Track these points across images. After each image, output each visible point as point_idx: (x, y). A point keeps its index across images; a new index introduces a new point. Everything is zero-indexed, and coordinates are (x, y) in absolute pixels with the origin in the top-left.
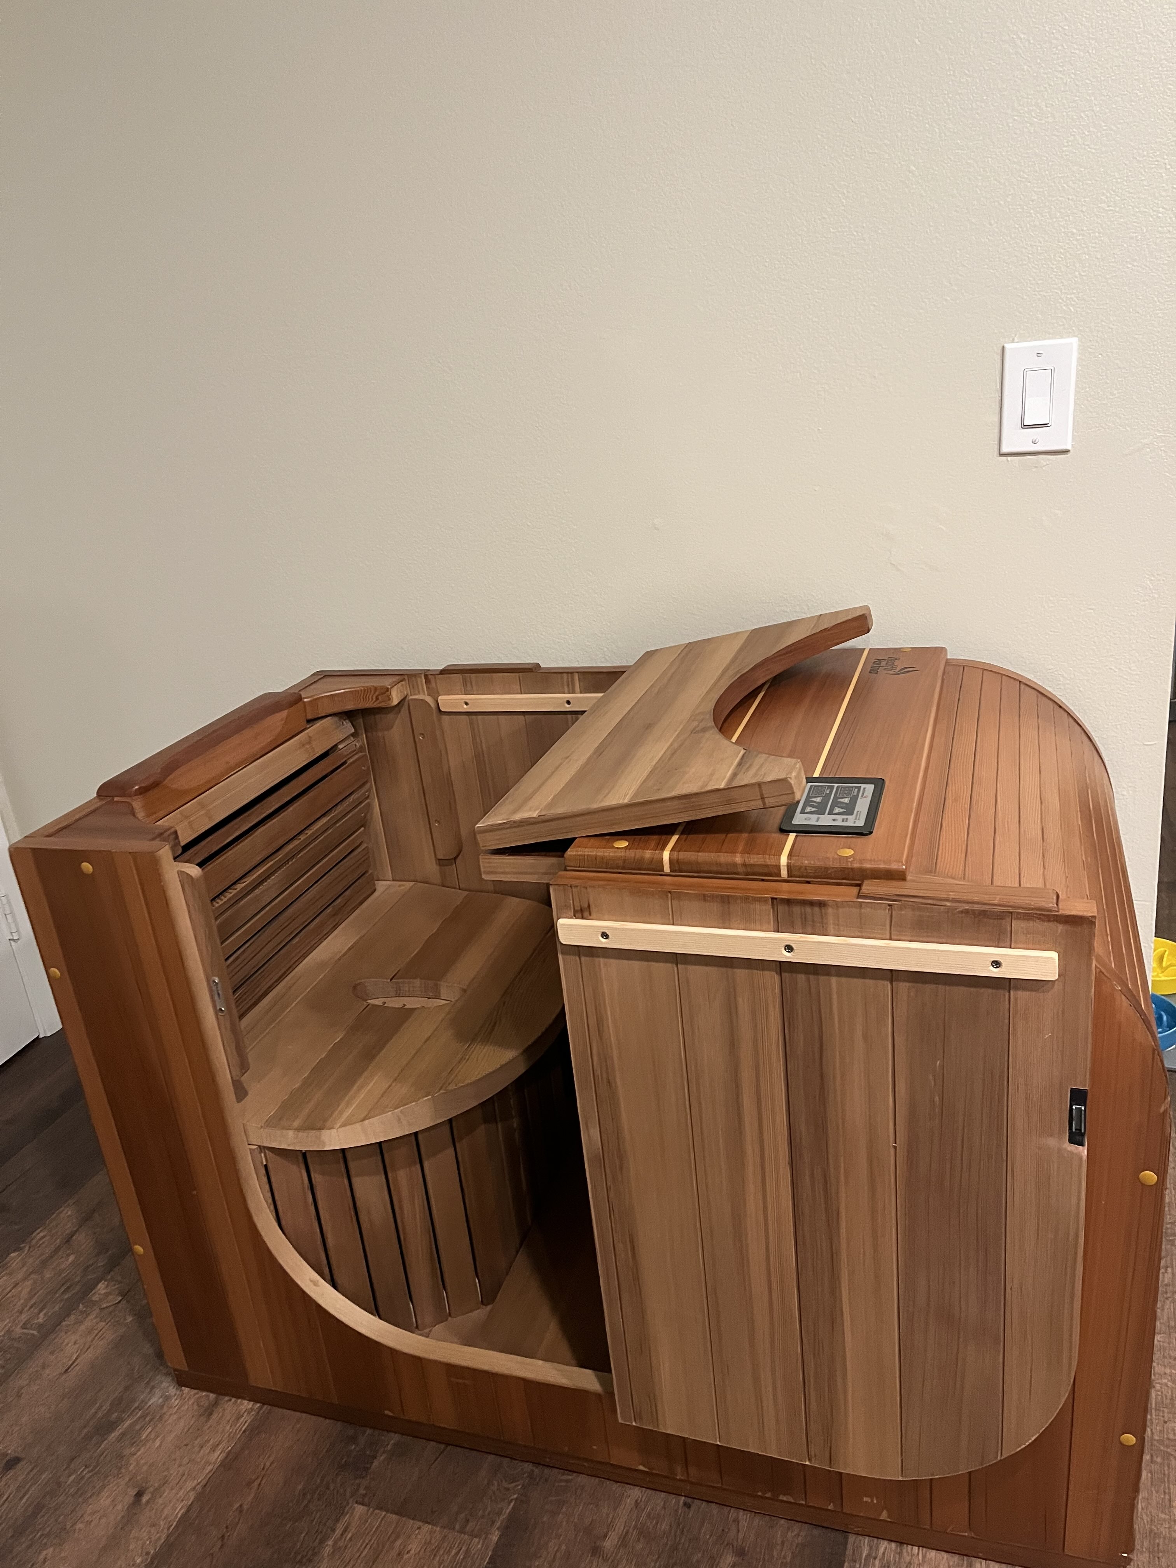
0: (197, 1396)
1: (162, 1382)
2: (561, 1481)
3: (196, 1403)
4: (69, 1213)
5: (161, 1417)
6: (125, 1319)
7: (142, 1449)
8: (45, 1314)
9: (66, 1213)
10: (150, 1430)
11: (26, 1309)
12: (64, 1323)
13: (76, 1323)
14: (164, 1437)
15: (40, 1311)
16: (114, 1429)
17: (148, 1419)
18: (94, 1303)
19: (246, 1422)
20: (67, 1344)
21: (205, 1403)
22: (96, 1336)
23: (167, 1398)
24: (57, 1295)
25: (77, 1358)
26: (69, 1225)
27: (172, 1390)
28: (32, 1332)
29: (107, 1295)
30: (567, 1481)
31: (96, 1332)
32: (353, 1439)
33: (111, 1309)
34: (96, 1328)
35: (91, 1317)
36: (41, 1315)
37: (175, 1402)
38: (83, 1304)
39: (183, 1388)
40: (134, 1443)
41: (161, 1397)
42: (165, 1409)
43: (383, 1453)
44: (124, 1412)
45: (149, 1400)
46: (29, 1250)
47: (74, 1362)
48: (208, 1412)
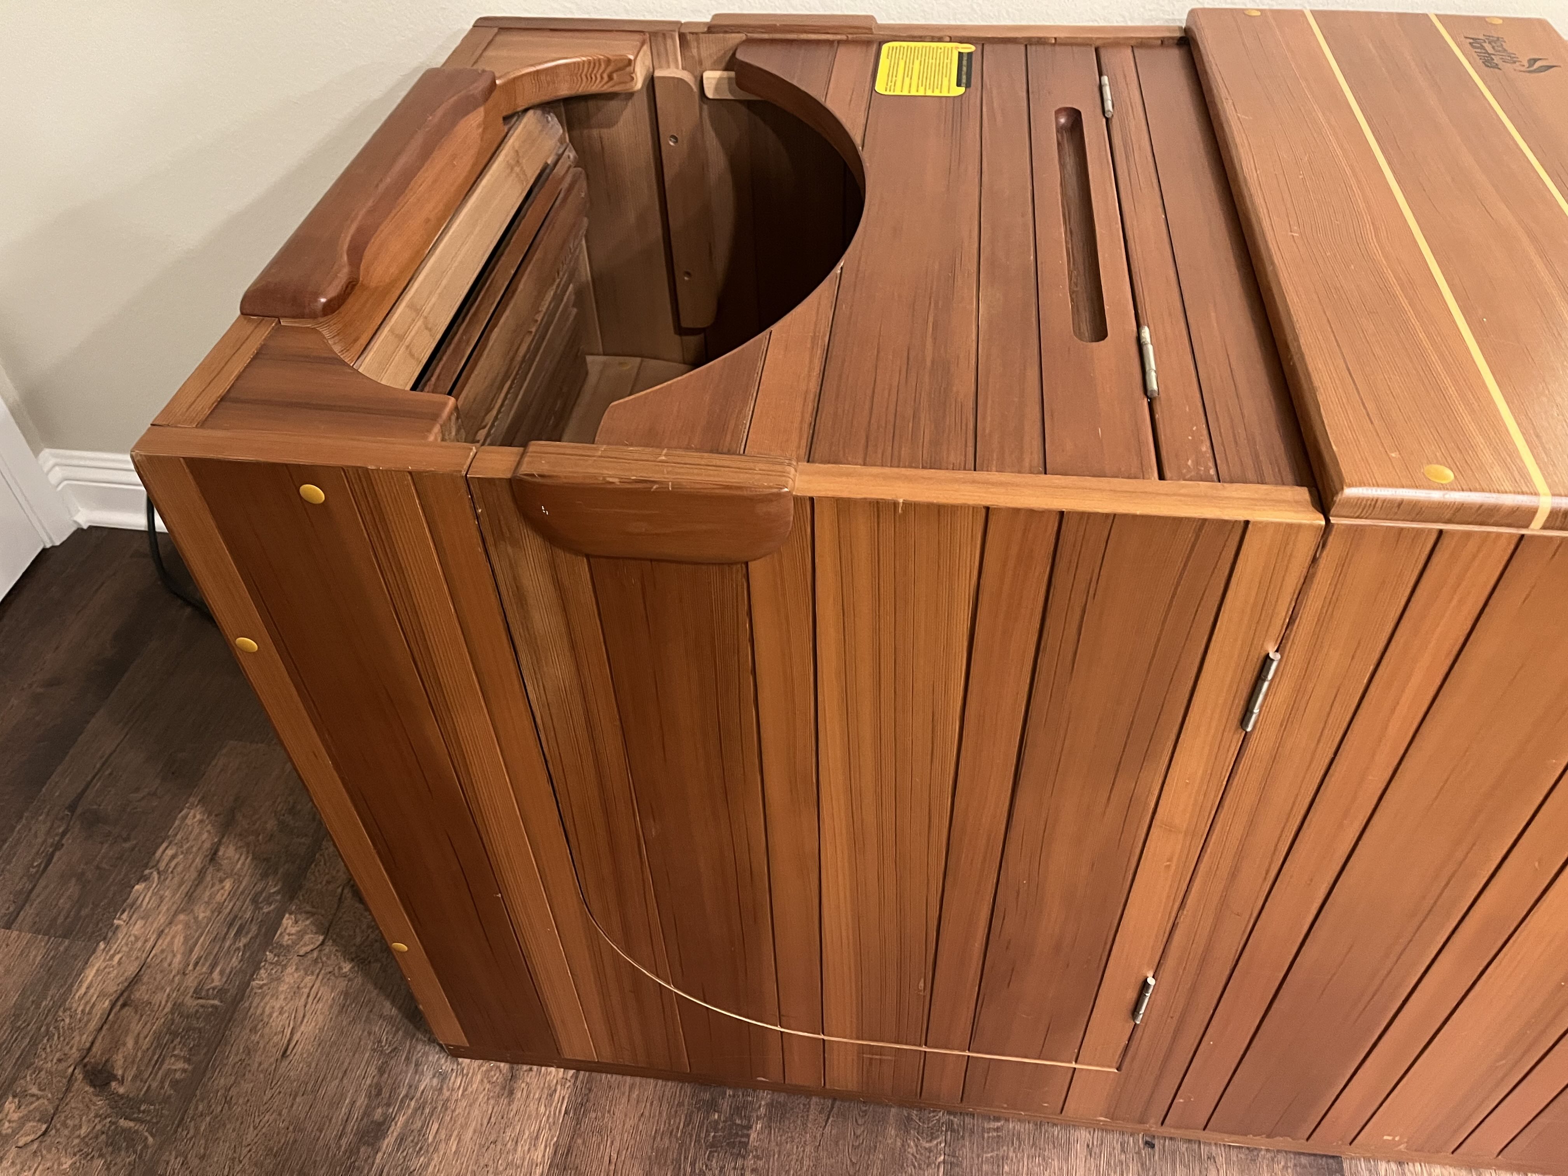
0: (484, 1068)
1: (426, 1054)
2: (989, 1130)
3: (485, 1081)
4: (198, 817)
5: (445, 1107)
6: (340, 968)
7: (435, 1156)
8: (222, 973)
9: (194, 817)
10: (435, 1126)
11: (191, 967)
12: (254, 983)
13: (272, 980)
14: (459, 1137)
15: (213, 967)
16: (384, 1135)
17: (427, 1111)
18: (288, 948)
19: (563, 1098)
20: (270, 1015)
21: (496, 1077)
22: (308, 996)
23: (443, 1077)
24: (228, 944)
25: (292, 1034)
26: (205, 836)
27: (446, 1064)
28: (212, 1002)
29: (301, 934)
30: (997, 1129)
31: (307, 990)
32: (713, 1106)
33: (315, 954)
34: (302, 985)
35: (290, 970)
36: (216, 975)
37: (456, 1081)
38: (271, 952)
39: (460, 1060)
40: (421, 1149)
41: (434, 1076)
42: (446, 1093)
43: (757, 1120)
44: (388, 1105)
45: (419, 1081)
46: (159, 878)
47: (290, 1041)
48: (508, 1089)
